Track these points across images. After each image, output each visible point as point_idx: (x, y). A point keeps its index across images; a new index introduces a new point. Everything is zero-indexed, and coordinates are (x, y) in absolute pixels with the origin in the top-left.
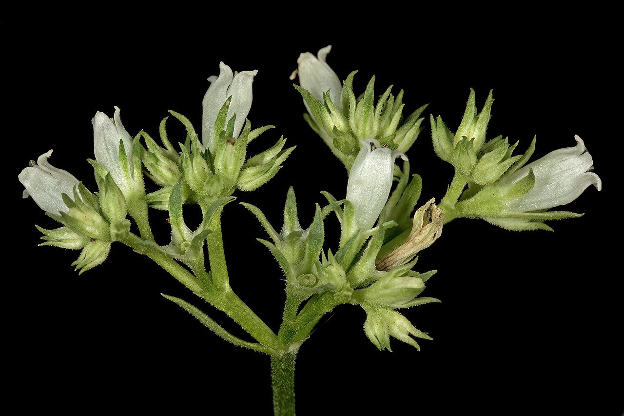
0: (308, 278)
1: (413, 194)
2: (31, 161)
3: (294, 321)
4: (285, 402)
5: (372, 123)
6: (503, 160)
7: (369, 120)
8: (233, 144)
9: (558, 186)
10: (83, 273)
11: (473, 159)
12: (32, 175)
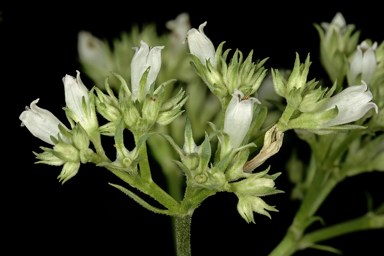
0: (202, 177)
1: (262, 117)
2: (26, 107)
3: (192, 199)
4: (184, 240)
5: (237, 79)
6: (319, 100)
7: (236, 78)
8: (154, 100)
9: (352, 112)
10: (65, 183)
11: (300, 98)
12: (28, 115)
